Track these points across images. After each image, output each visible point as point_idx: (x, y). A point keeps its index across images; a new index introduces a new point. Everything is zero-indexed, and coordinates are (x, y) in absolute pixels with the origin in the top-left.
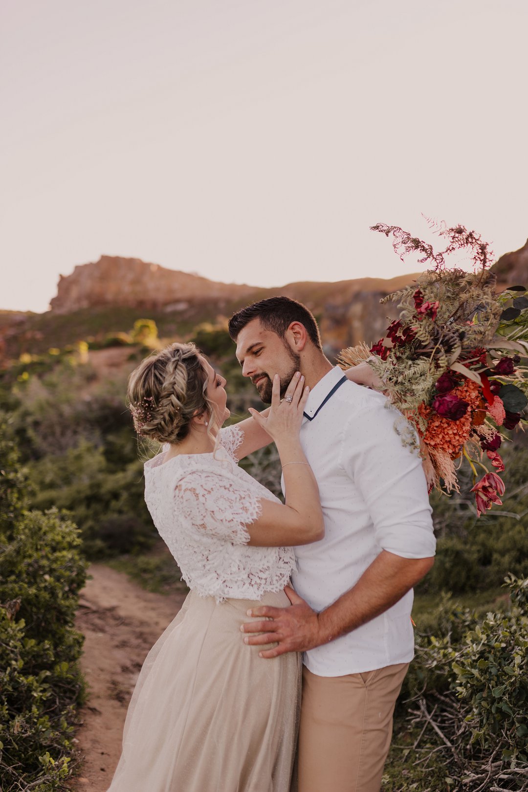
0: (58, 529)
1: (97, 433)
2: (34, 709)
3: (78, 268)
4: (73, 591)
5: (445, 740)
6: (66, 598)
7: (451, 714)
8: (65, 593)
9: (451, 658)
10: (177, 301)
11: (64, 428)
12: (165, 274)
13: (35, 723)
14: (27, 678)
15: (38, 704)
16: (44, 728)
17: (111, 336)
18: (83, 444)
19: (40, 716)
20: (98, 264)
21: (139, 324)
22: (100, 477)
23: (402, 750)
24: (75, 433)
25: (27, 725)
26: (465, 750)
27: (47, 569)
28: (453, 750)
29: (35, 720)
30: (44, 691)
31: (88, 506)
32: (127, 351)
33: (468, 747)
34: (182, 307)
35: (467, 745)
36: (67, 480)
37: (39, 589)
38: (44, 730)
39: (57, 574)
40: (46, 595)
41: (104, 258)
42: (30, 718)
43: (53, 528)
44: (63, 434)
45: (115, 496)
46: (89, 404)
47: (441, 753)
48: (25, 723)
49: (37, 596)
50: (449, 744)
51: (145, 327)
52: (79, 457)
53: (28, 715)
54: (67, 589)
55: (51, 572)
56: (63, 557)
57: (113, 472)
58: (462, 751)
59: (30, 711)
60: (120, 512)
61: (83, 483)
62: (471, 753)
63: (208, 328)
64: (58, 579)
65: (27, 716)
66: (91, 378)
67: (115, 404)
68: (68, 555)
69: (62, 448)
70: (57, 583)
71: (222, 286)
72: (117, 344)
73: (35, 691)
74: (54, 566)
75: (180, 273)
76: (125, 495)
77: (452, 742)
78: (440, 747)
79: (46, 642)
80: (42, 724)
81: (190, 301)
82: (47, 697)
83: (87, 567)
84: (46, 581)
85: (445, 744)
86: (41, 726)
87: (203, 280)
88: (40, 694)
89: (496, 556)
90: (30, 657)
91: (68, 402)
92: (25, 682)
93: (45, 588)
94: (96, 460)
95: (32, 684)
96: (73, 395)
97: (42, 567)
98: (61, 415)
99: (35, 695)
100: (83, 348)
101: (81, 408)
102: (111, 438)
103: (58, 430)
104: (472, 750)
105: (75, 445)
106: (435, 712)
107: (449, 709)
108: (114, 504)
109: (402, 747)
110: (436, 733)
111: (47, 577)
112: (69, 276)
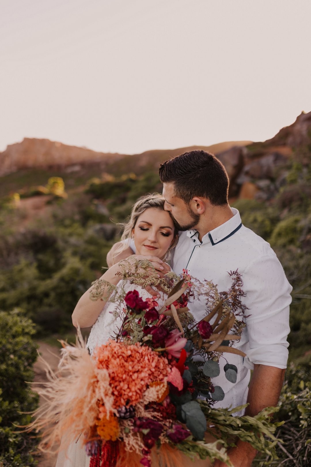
0: (20, 324)
1: (31, 254)
2: (11, 450)
3: (9, 147)
4: (30, 365)
5: (288, 454)
6: (26, 370)
7: (290, 436)
8: (25, 367)
9: (291, 399)
10: (73, 165)
11: (9, 252)
12: (65, 148)
13: (12, 460)
14: (5, 429)
15: (13, 446)
16: (18, 463)
17: (33, 189)
18: (23, 261)
19: (15, 455)
20: (22, 143)
21: (51, 181)
22: (36, 283)
23: (259, 462)
24: (17, 254)
25: (8, 463)
26: (303, 461)
27: (12, 351)
28: (295, 461)
29: (12, 458)
30: (16, 437)
31: (29, 303)
32: (44, 199)
33: (305, 459)
34: (77, 168)
35: (303, 457)
36: (13, 285)
37: (8, 365)
38: (18, 464)
39: (18, 353)
40: (12, 369)
41: (26, 140)
42: (8, 457)
43: (15, 324)
44: (9, 255)
45: (46, 295)
46: (24, 235)
47: (286, 464)
48: (6, 462)
49: (6, 370)
50: (291, 457)
51: (55, 183)
52: (21, 271)
53: (7, 454)
54: (26, 364)
55: (15, 352)
56: (21, 341)
57: (43, 279)
58: (301, 462)
59: (8, 452)
60: (50, 305)
61: (24, 287)
62: (307, 462)
63: (96, 181)
64: (20, 357)
65: (6, 456)
66: (24, 217)
67: (41, 234)
68: (24, 339)
69: (8, 264)
70: (20, 361)
71: (102, 154)
72: (38, 194)
73: (11, 437)
74: (16, 348)
75: (75, 147)
76: (53, 295)
77: (293, 456)
78: (286, 460)
79: (16, 402)
80: (17, 460)
81: (83, 164)
82: (18, 441)
83: (38, 347)
84: (12, 359)
85: (288, 457)
86: (16, 463)
87: (90, 151)
88: (14, 439)
89: (303, 325)
90: (5, 414)
91: (11, 234)
92: (4, 432)
93: (12, 364)
94: (32, 272)
95: (8, 433)
96: (14, 229)
97: (8, 350)
98: (6, 243)
99: (11, 440)
100: (17, 197)
101: (19, 238)
102: (40, 256)
103: (5, 253)
104: (308, 461)
105: (18, 262)
106: (279, 435)
107: (287, 432)
108: (46, 301)
109: (258, 460)
110: (281, 450)
111: (12, 356)
112: (4, 152)
